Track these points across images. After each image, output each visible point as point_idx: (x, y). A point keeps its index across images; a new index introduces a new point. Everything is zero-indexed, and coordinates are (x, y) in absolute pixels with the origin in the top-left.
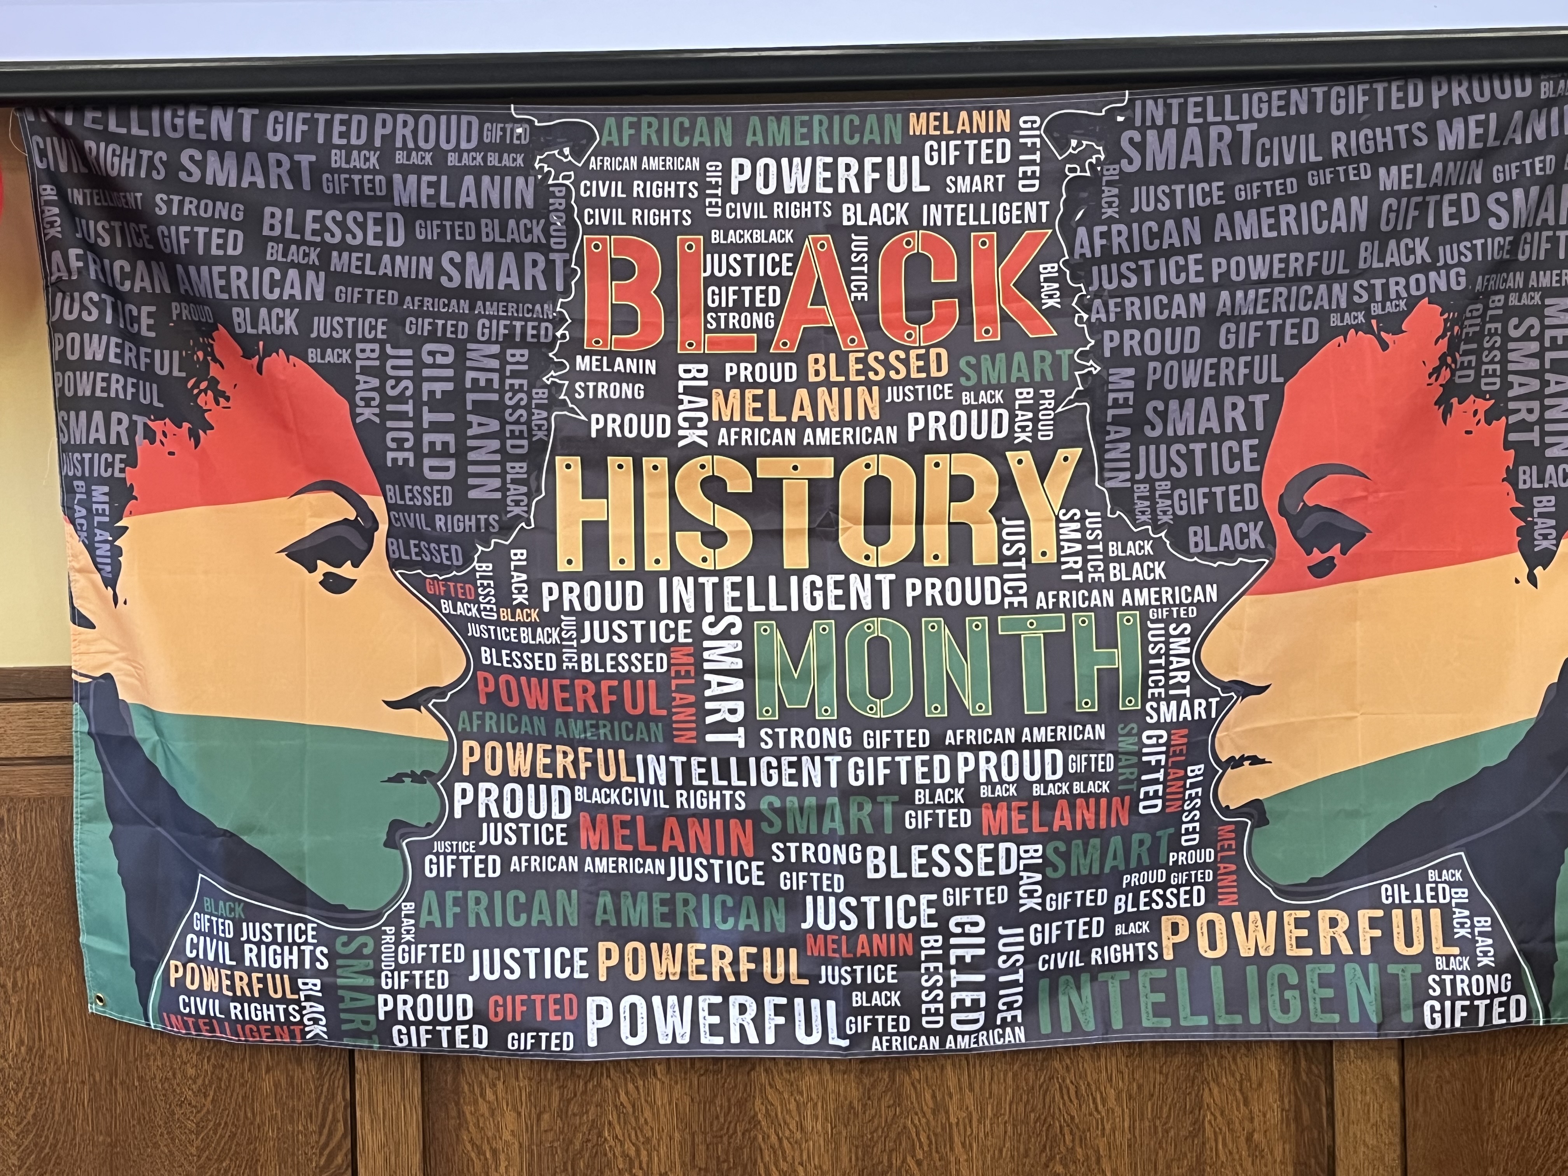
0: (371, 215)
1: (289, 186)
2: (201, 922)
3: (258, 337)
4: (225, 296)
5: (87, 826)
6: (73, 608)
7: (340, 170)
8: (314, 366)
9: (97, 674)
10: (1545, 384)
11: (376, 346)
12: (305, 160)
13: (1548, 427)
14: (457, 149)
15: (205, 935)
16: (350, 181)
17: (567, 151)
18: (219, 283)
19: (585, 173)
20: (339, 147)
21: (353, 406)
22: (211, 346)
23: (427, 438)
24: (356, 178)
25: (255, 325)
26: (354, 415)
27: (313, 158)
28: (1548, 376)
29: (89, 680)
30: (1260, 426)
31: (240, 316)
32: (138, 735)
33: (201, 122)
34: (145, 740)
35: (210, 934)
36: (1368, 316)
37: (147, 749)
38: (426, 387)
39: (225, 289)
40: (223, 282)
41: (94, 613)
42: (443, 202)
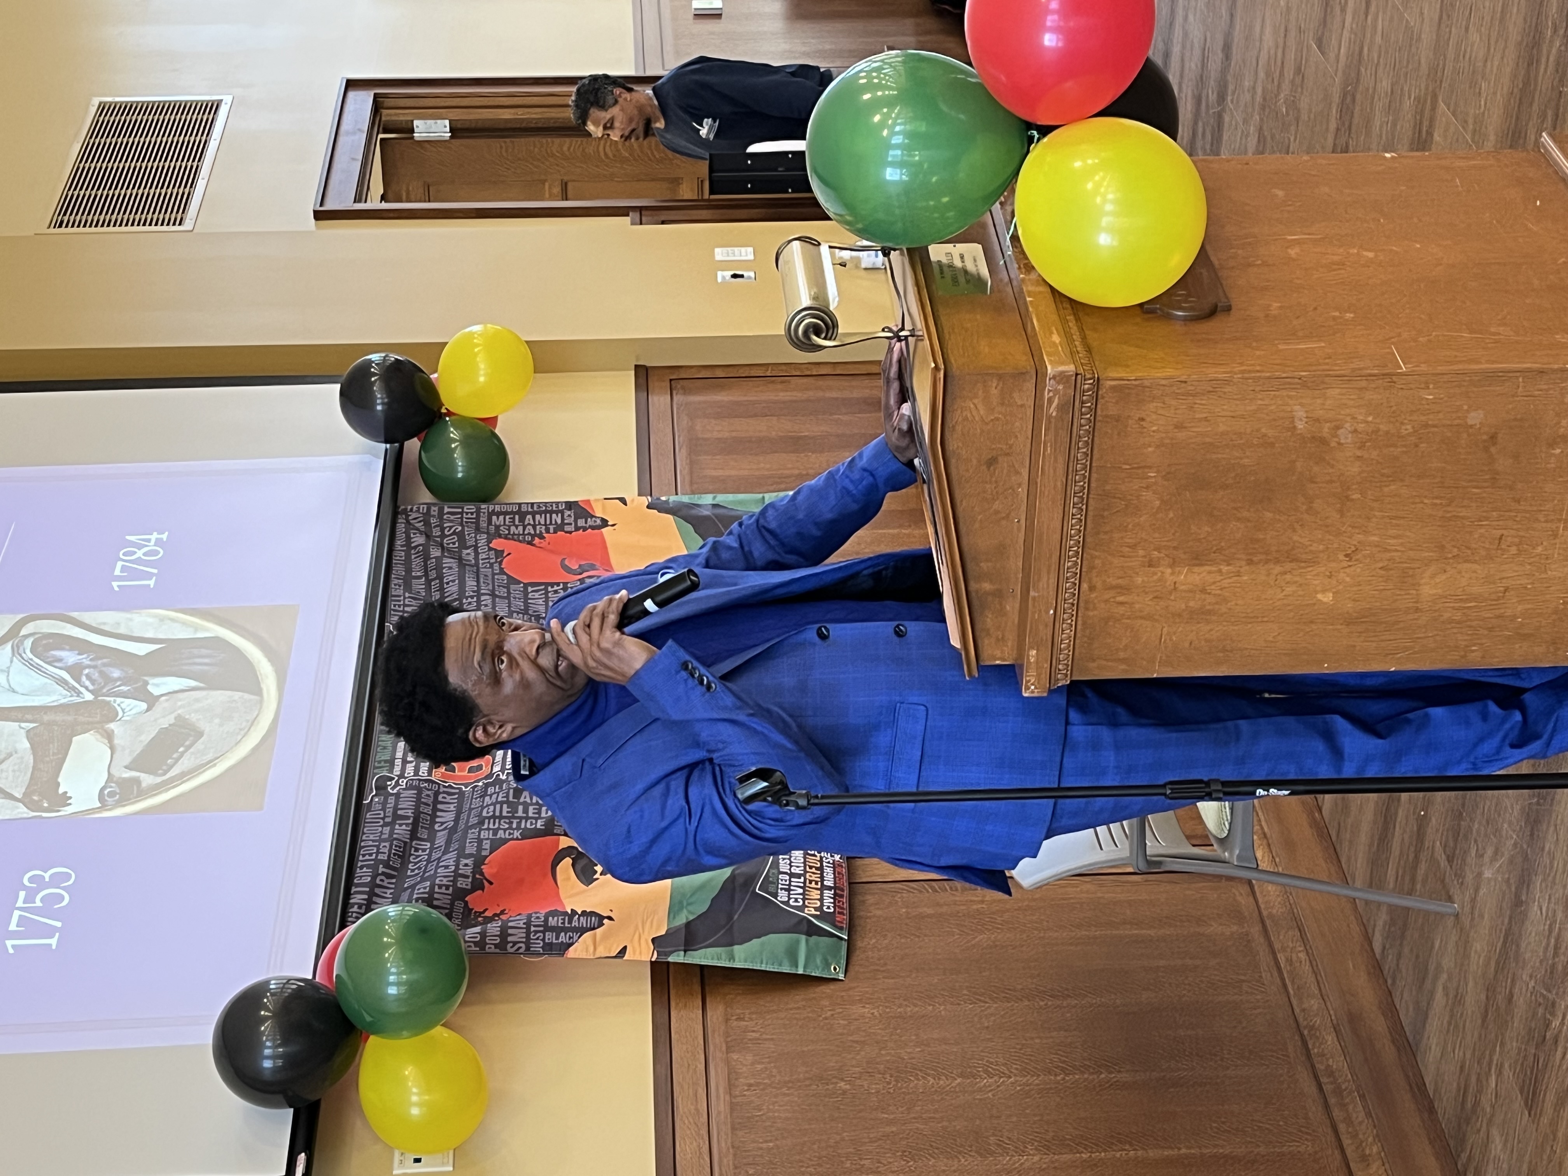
0: (412, 852)
1: (394, 881)
2: (783, 896)
3: (474, 877)
4: (451, 888)
5: (737, 959)
6: (615, 957)
7: (389, 856)
8: (490, 854)
9: (652, 947)
10: (529, 524)
11: (482, 832)
12: (381, 869)
13: (548, 522)
14: (383, 819)
15: (789, 894)
16: (395, 854)
17: (389, 783)
18: (443, 890)
19: (402, 776)
20: (377, 856)
21: (513, 839)
22: (476, 912)
23: (530, 815)
24: (393, 851)
25: (467, 877)
26: (517, 839)
27: (381, 866)
28: (526, 523)
29: (655, 952)
30: (543, 587)
31: (462, 883)
32: (684, 921)
33: (356, 906)
34: (687, 918)
35: (789, 890)
36: (496, 562)
37: (691, 918)
38: (505, 814)
39: (447, 887)
40: (444, 888)
41: (618, 946)
42: (410, 821)
